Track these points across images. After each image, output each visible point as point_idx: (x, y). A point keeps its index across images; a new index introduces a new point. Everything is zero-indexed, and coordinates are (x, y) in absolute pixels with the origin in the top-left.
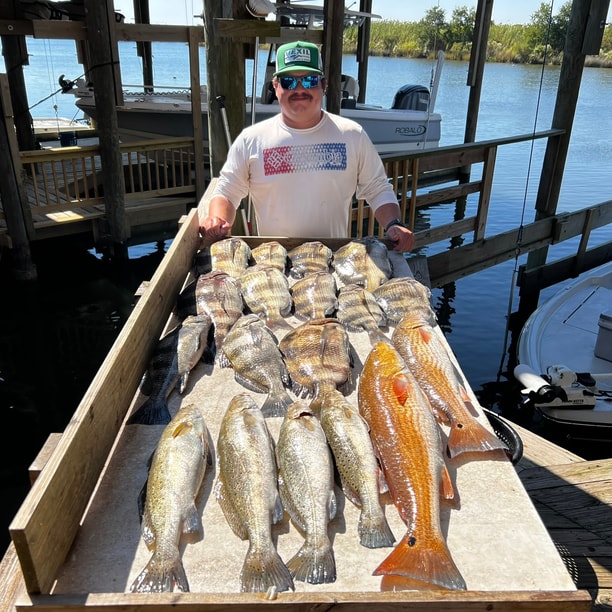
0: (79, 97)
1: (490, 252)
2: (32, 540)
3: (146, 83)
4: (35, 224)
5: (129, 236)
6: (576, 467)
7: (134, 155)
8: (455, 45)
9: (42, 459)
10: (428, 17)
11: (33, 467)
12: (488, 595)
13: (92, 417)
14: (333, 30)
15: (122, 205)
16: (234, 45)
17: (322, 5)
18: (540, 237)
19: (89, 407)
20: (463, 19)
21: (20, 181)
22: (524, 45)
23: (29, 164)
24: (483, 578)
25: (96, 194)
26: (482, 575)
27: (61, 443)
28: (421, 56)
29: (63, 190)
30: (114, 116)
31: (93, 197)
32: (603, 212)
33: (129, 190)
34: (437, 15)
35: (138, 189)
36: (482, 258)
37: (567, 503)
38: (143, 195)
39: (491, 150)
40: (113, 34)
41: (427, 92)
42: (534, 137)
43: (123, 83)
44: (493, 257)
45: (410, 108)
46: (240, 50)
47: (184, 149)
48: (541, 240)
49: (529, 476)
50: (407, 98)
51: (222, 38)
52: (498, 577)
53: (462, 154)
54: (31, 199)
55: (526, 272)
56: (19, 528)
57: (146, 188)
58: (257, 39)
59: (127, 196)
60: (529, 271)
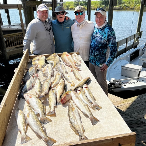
5: (9, 58)
6: (122, 101)
12: (112, 137)
13: (5, 105)
14: (54, 4)
15: (6, 51)
16: (30, 7)
19: (4, 103)
22: (99, 5)
24: (110, 132)
26: (109, 132)
32: (121, 42)
33: (7, 47)
35: (9, 46)
38: (11, 48)
46: (32, 9)
47: (20, 35)
51: (27, 6)
52: (113, 132)
57: (12, 46)
58: (37, 6)
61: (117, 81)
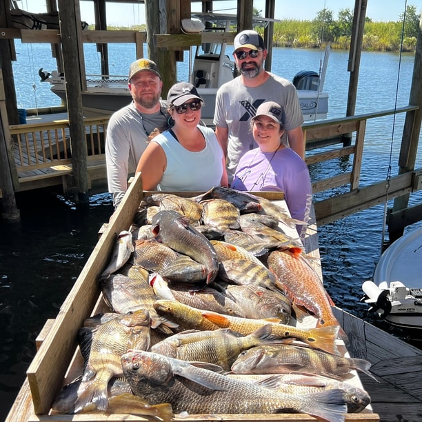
0: (53, 84)
1: (363, 198)
2: (40, 380)
3: (103, 74)
4: (19, 179)
5: (90, 188)
6: (420, 358)
7: (94, 127)
8: (341, 38)
9: (43, 334)
10: (320, 17)
11: (38, 339)
13: (73, 310)
15: (85, 165)
16: (168, 52)
17: (236, 14)
18: (402, 187)
19: (71, 304)
20: (347, 18)
21: (9, 147)
22: (395, 38)
23: (16, 135)
25: (66, 156)
27: (54, 325)
28: (315, 47)
29: (40, 153)
30: (80, 98)
31: (64, 158)
33: (90, 154)
34: (326, 15)
35: (97, 153)
36: (357, 203)
37: (412, 385)
39: (361, 122)
40: (80, 38)
41: (318, 76)
42: (395, 112)
43: (86, 74)
44: (367, 202)
45: (305, 89)
46: (173, 56)
48: (403, 189)
49: (384, 365)
50: (303, 81)
51: (159, 48)
53: (340, 126)
54: (16, 161)
55: (393, 213)
56: (33, 372)
57: (103, 152)
59: (89, 158)
60: (396, 212)
61: (411, 294)
